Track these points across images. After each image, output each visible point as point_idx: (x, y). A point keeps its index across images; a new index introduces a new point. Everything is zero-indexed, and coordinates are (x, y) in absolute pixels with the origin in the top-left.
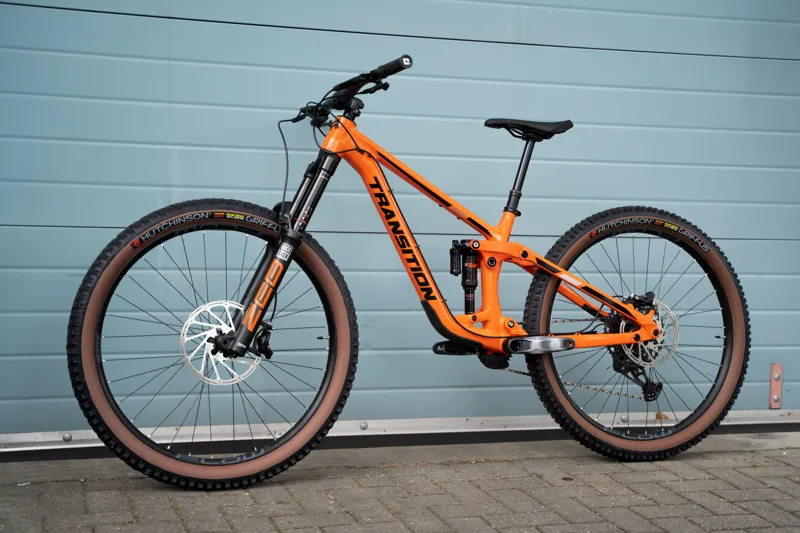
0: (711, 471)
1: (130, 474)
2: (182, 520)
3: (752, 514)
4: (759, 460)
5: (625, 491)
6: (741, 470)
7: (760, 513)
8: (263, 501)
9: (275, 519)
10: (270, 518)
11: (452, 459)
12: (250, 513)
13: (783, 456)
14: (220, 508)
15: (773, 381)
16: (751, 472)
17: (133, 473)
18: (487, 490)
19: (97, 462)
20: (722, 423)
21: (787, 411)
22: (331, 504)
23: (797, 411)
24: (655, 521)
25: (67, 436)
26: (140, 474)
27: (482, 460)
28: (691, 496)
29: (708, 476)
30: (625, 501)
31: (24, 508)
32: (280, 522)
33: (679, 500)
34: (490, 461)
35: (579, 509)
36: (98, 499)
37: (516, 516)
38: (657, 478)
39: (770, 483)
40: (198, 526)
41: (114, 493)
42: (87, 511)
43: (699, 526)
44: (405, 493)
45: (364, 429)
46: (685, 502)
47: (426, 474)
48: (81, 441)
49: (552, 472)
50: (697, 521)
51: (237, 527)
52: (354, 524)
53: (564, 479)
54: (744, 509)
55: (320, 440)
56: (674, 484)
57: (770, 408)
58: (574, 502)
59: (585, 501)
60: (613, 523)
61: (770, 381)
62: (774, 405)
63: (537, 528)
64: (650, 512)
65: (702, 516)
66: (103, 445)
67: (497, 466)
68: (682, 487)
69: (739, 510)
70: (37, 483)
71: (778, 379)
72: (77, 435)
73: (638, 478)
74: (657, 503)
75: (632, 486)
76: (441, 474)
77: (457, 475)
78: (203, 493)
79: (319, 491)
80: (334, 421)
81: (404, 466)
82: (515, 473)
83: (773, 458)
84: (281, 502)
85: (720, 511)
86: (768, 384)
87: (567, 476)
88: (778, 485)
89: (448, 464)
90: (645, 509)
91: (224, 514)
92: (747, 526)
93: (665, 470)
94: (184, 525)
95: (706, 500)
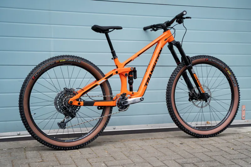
0: (226, 140)
1: (40, 145)
2: (58, 160)
3: (242, 154)
4: (241, 136)
5: (200, 147)
6: (236, 139)
7: (245, 153)
8: (84, 153)
9: (89, 159)
10: (87, 159)
11: (144, 138)
12: (80, 157)
13: (248, 135)
14: (70, 156)
15: (243, 111)
16: (239, 140)
17: (41, 145)
18: (156, 148)
19: (29, 141)
20: (231, 124)
21: (247, 120)
22: (106, 154)
23: (250, 120)
24: (212, 157)
25: (19, 133)
26: (43, 145)
27: (153, 138)
28: (222, 148)
29: (226, 142)
30: (201, 151)
31: (5, 158)
32: (90, 160)
33: (218, 150)
34: (156, 138)
35: (187, 153)
36: (30, 154)
37: (167, 156)
38: (210, 143)
39: (246, 143)
40: (63, 162)
41: (35, 152)
42: (26, 158)
43: (226, 158)
44: (130, 150)
45: (114, 129)
46: (220, 150)
47: (136, 143)
48: (23, 135)
49: (177, 141)
50: (225, 156)
51: (76, 162)
52: (115, 160)
53: (180, 144)
54: (240, 152)
55: (101, 133)
56: (216, 144)
57: (242, 119)
58: (184, 151)
59: (188, 151)
60: (198, 158)
61: (242, 111)
62: (243, 118)
63: (174, 160)
64: (209, 154)
65: (226, 155)
66: (31, 136)
67: (158, 140)
68: (218, 145)
69: (238, 152)
70: (9, 149)
71: (244, 110)
72: (22, 133)
73: (204, 143)
74: (211, 151)
75: (202, 146)
76: (140, 143)
77: (146, 143)
78: (64, 151)
79: (102, 150)
80: (106, 126)
81: (129, 141)
82: (164, 142)
83: (245, 135)
84: (90, 154)
85: (231, 153)
86: (241, 112)
87: (181, 143)
88: (248, 144)
89: (143, 140)
90: (208, 153)
91: (72, 158)
92: (241, 158)
93: (212, 140)
94: (59, 162)
95: (227, 149)
